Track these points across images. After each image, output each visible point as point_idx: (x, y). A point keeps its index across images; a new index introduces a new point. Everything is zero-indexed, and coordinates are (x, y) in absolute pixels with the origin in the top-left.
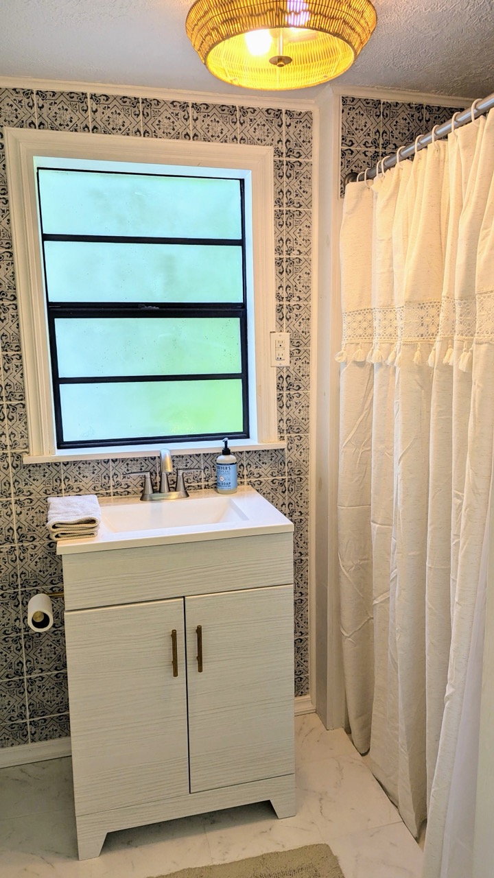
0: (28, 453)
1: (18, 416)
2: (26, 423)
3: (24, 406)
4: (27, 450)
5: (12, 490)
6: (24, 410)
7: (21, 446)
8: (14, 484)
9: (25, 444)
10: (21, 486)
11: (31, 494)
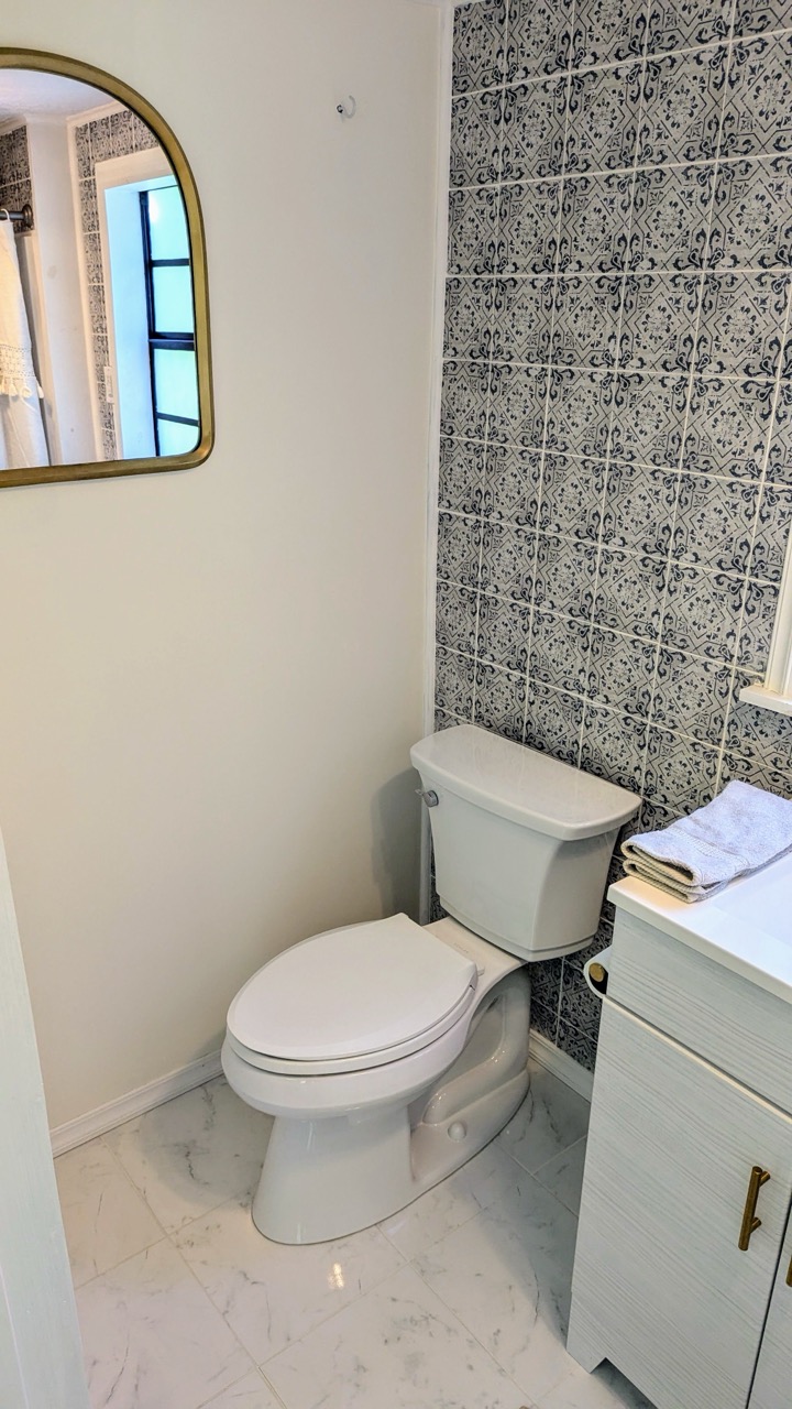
0: (762, 681)
1: (763, 608)
2: (771, 625)
3: (776, 592)
4: (761, 675)
5: (725, 736)
6: (773, 600)
7: (755, 665)
8: (729, 725)
9: (762, 663)
10: (740, 734)
11: (751, 754)
